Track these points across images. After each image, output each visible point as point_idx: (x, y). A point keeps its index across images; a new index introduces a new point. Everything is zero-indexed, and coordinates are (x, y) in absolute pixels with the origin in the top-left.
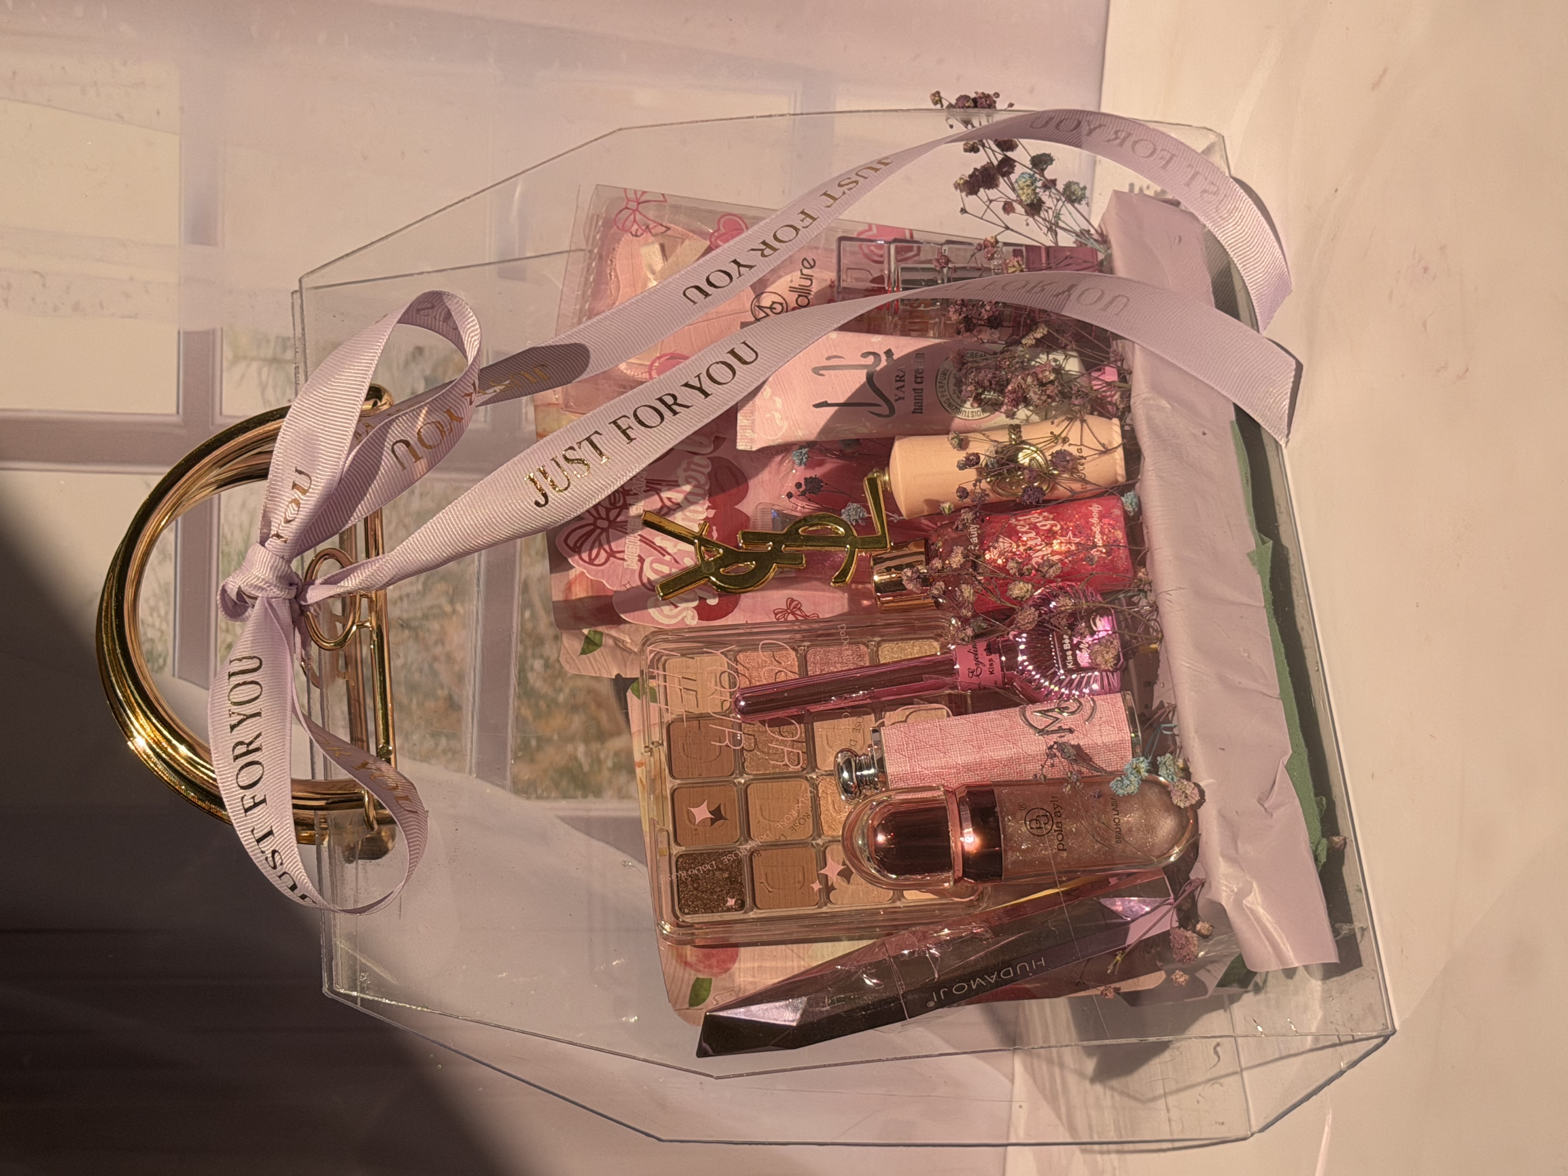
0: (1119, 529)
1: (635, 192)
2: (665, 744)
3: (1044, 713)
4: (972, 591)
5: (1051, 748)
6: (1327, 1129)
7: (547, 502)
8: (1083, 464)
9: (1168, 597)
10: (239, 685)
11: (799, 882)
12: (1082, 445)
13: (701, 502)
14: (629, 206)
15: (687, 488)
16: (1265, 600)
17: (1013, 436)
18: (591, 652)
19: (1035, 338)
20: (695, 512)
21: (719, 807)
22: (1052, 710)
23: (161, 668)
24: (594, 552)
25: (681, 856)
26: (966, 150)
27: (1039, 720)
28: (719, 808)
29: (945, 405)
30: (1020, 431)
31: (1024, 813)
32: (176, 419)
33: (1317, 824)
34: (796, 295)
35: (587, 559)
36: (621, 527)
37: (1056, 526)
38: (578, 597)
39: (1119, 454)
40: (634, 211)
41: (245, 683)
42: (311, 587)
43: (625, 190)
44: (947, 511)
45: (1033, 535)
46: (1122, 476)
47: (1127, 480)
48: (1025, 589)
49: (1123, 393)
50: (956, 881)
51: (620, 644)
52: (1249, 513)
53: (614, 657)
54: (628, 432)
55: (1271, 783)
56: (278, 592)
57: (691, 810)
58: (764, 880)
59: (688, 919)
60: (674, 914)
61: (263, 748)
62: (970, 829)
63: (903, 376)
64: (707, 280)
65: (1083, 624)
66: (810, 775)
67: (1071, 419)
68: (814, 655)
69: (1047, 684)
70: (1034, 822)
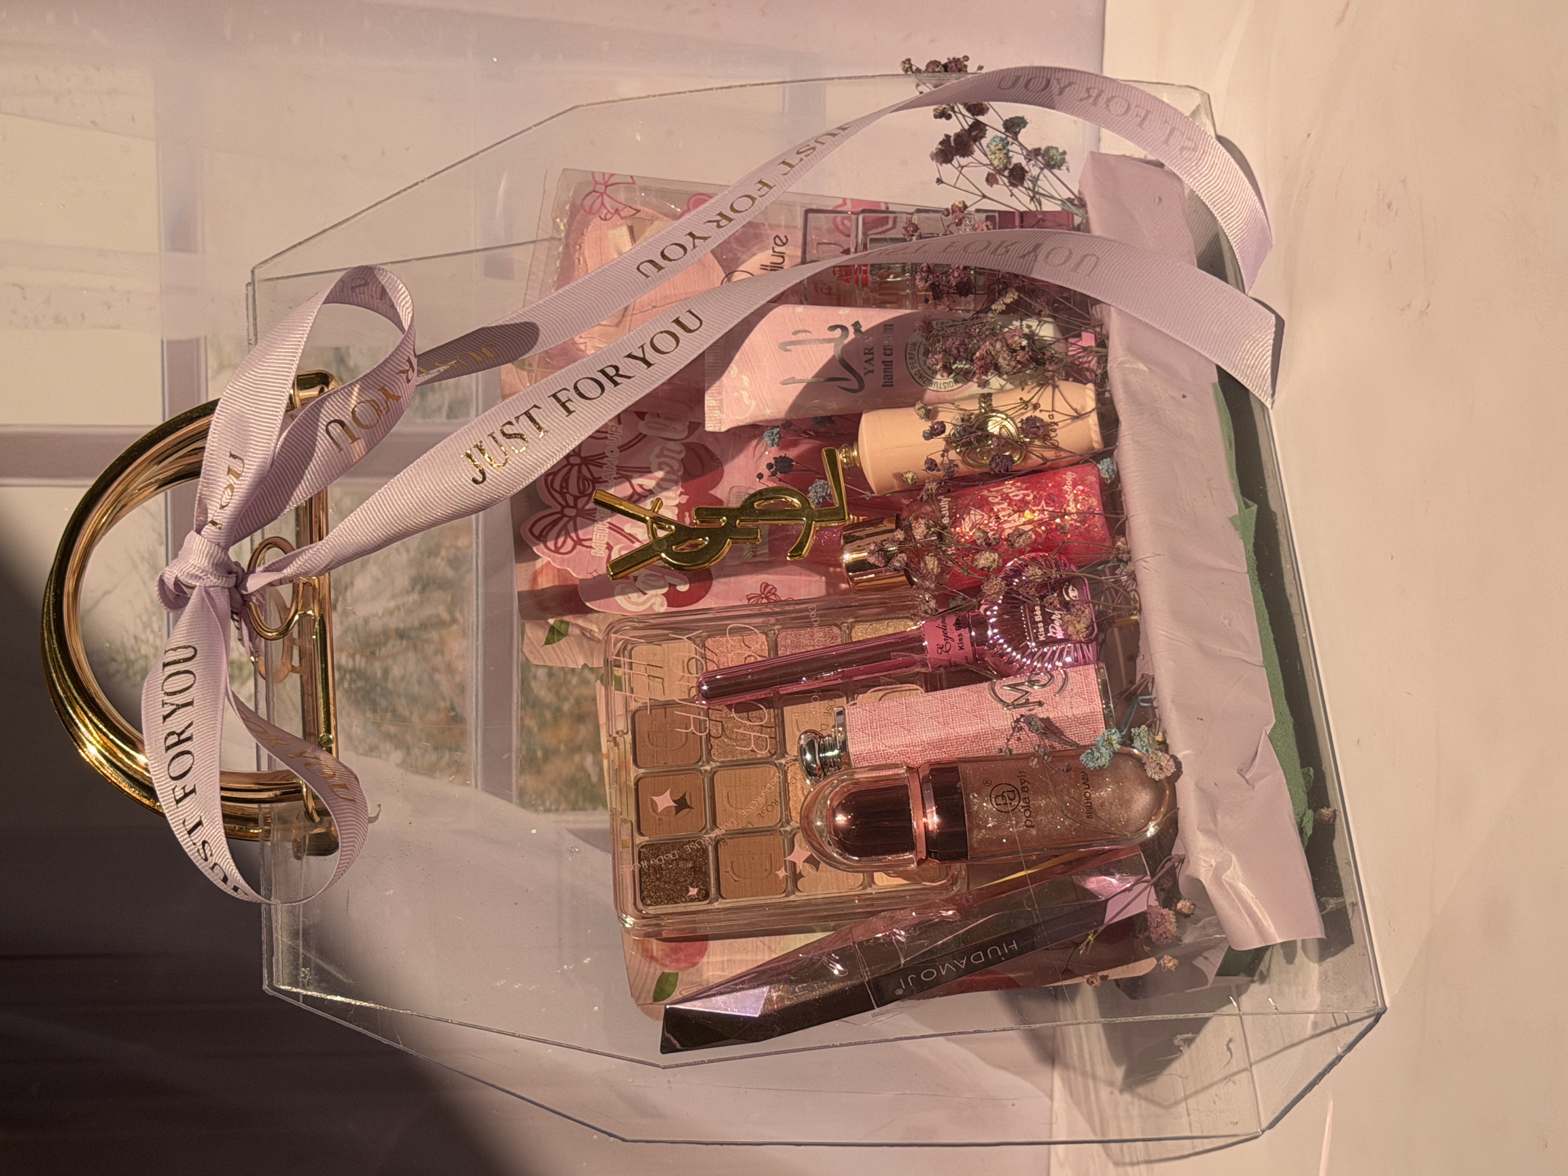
0: (1093, 495)
1: (603, 174)
2: (630, 733)
3: (1013, 687)
4: (936, 563)
5: (1018, 721)
6: (1328, 1118)
7: (484, 479)
8: (1055, 430)
9: (1144, 564)
10: (173, 675)
11: (765, 870)
12: (1053, 410)
13: (675, 488)
14: (597, 189)
15: (660, 474)
16: (1248, 565)
17: (983, 405)
18: (556, 642)
19: (1004, 303)
20: (668, 497)
21: (685, 794)
22: (1023, 684)
24: (561, 540)
25: (644, 846)
26: (936, 117)
27: (1008, 695)
28: (683, 797)
29: (916, 377)
30: (991, 400)
31: (990, 789)
33: (1303, 796)
35: (553, 548)
36: (590, 514)
37: (1028, 495)
38: (544, 587)
39: (1093, 419)
40: (602, 194)
41: (179, 673)
42: (251, 576)
43: (593, 173)
44: (909, 481)
45: (1005, 505)
46: (1097, 442)
47: (1103, 447)
48: (991, 559)
49: (1100, 358)
50: (920, 862)
51: (589, 635)
52: (1232, 477)
53: (581, 646)
54: (567, 404)
55: (1252, 754)
56: (215, 580)
57: (655, 798)
58: (729, 869)
59: (652, 910)
60: (635, 904)
61: (194, 737)
62: (934, 810)
63: (872, 349)
64: (662, 253)
65: (1055, 595)
66: (779, 761)
67: (1042, 384)
68: (785, 639)
69: (1018, 657)
70: (1000, 798)
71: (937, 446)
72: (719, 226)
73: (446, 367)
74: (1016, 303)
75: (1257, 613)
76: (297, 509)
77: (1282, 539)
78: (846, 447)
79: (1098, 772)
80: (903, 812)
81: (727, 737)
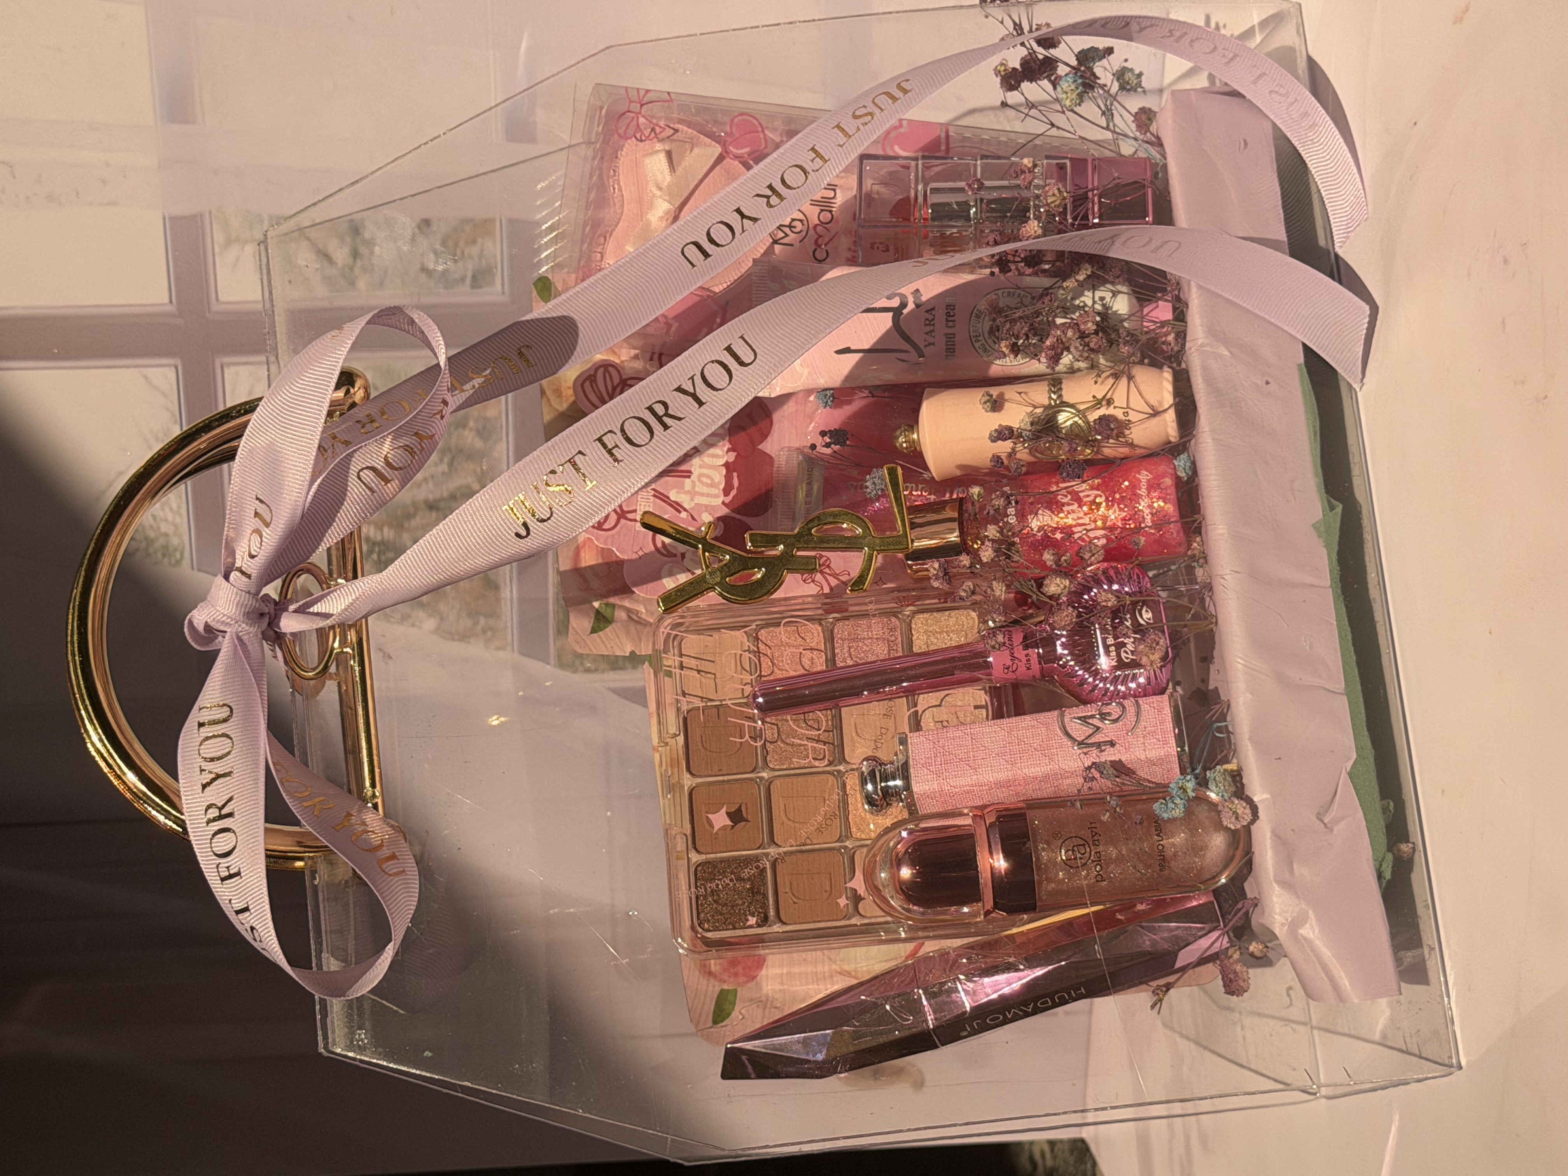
0: (1170, 500)
1: (638, 90)
2: (682, 734)
3: (1084, 719)
4: (1004, 588)
5: (1089, 768)
6: (1393, 1129)
7: (528, 534)
8: (1130, 428)
9: (1222, 582)
10: (207, 738)
11: (826, 891)
12: (1128, 407)
13: (721, 444)
14: (631, 109)
16: (1332, 579)
17: (1052, 395)
18: (601, 630)
19: (1077, 281)
20: (713, 456)
21: (740, 807)
22: (1093, 716)
25: (700, 864)
27: (1079, 731)
28: (739, 810)
29: (980, 351)
30: (1061, 389)
31: (1060, 842)
32: (172, 309)
33: (1382, 839)
34: (818, 209)
37: (1100, 496)
38: (588, 564)
39: (1170, 417)
40: (637, 113)
41: (214, 736)
42: (285, 614)
43: (626, 88)
44: (976, 497)
45: (1075, 507)
46: (1175, 437)
47: (1181, 438)
48: (1062, 586)
49: (1178, 334)
50: (987, 913)
51: (635, 617)
52: (1316, 475)
53: (628, 632)
54: (614, 451)
55: (1333, 794)
56: (247, 628)
57: (710, 816)
58: (788, 890)
59: (709, 935)
60: (693, 928)
61: (236, 813)
62: (1001, 856)
63: (933, 319)
64: (708, 234)
65: (1128, 616)
66: (838, 768)
67: (1116, 376)
68: (842, 630)
69: (1091, 680)
70: (1070, 853)
71: (1004, 447)
72: (769, 205)
73: (481, 380)
74: (1089, 277)
75: (1340, 633)
76: (329, 549)
77: (1367, 537)
78: (905, 430)
79: (1174, 820)
80: (969, 862)
81: (783, 741)
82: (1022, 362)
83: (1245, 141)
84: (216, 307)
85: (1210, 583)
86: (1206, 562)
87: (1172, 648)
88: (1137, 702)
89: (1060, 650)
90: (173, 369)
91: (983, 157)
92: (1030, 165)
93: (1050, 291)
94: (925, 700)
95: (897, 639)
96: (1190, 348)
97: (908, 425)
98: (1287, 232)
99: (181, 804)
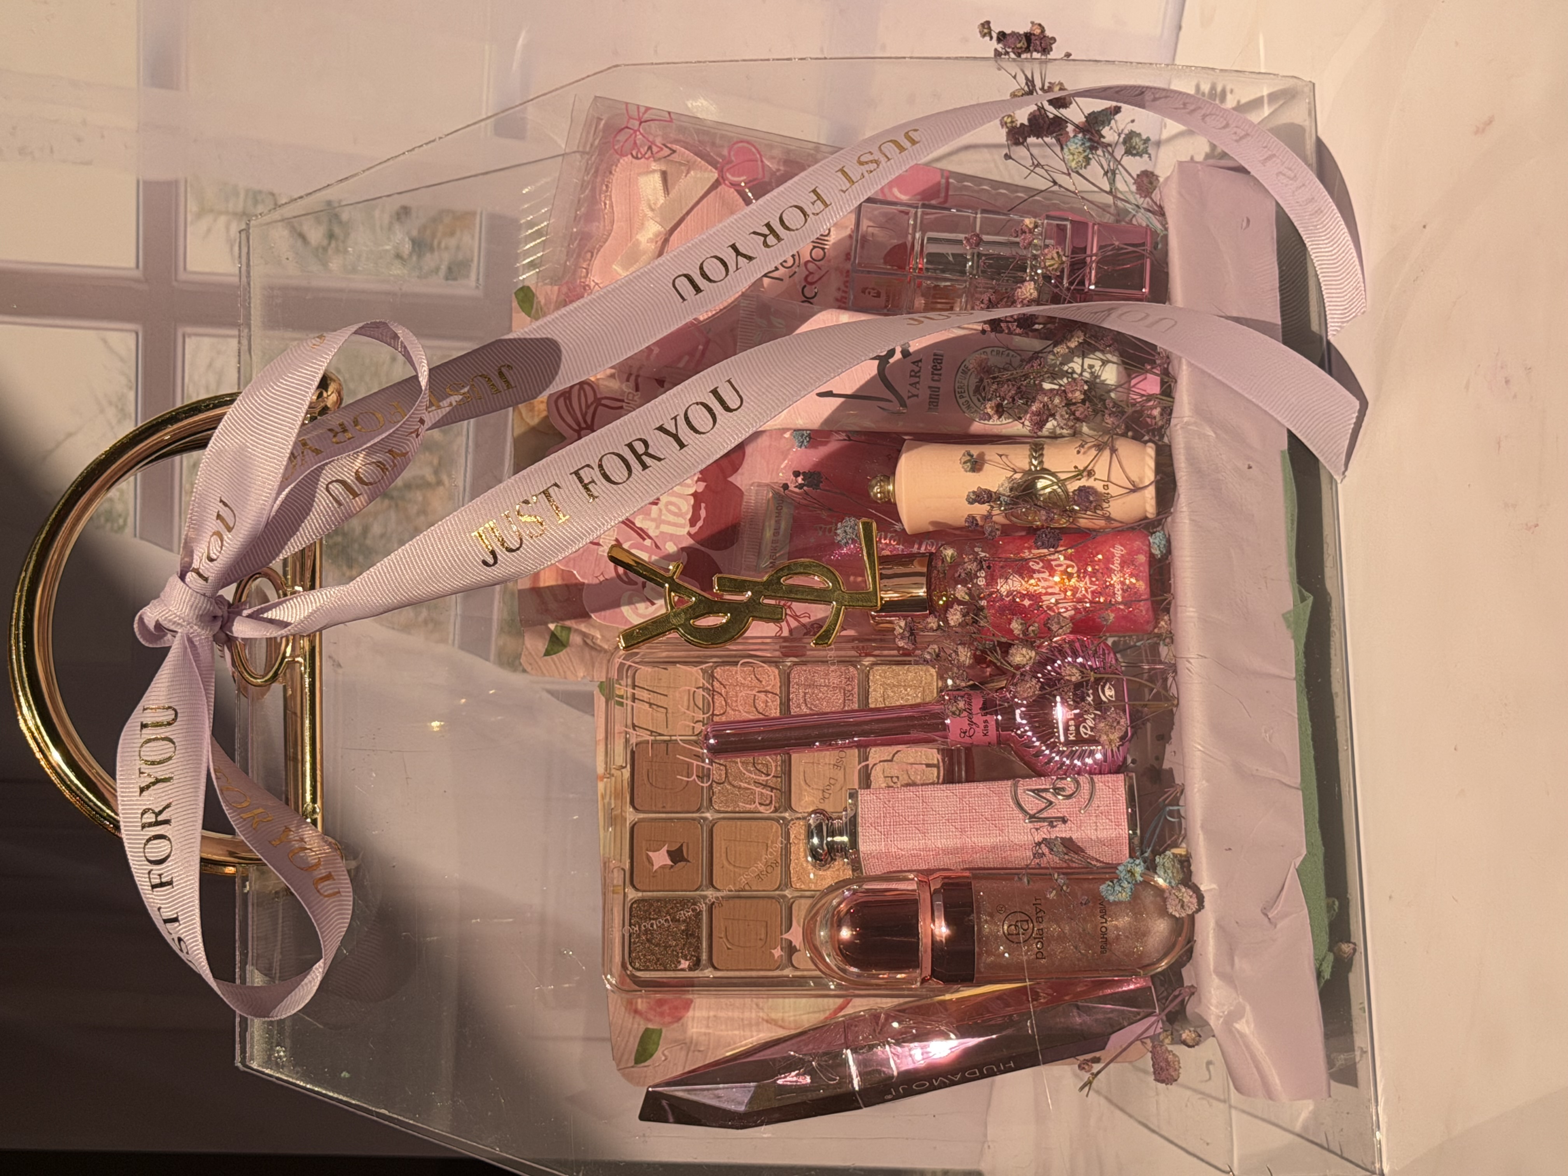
0: (1142, 578)
1: (638, 107)
2: (628, 766)
3: (1037, 792)
5: (1039, 844)
7: (495, 562)
8: (1108, 501)
9: (1188, 665)
10: (149, 741)
11: (760, 939)
12: (1108, 481)
14: (629, 126)
16: (1297, 671)
17: (1033, 461)
18: (555, 653)
19: (1068, 347)
21: (682, 845)
22: (1046, 790)
23: (121, 529)
25: (635, 901)
27: (1032, 804)
28: (680, 849)
30: (1042, 455)
31: (1002, 917)
32: (138, 274)
33: (1325, 938)
34: (811, 245)
37: (1072, 566)
38: (547, 584)
39: (1150, 493)
40: (635, 131)
41: (156, 739)
42: (238, 618)
43: (627, 104)
44: (949, 559)
45: (1046, 575)
46: (1152, 513)
47: (1158, 514)
48: (1028, 657)
49: (1164, 410)
50: (924, 981)
51: (591, 644)
52: (1291, 565)
53: (582, 657)
54: (590, 486)
55: (1280, 889)
56: (199, 630)
57: (650, 854)
58: (723, 935)
59: (639, 974)
60: (624, 966)
61: (173, 821)
62: (943, 923)
63: (919, 371)
64: (701, 268)
65: (1091, 691)
66: (783, 815)
67: (1100, 448)
68: (799, 675)
69: (1047, 752)
70: (1013, 927)
71: (981, 510)
72: (766, 244)
73: (458, 398)
74: (1080, 344)
75: (1300, 725)
77: (1334, 629)
78: (882, 480)
79: (1117, 903)
80: (911, 928)
81: (730, 784)
82: (1004, 422)
83: (1248, 221)
84: (182, 276)
85: (1175, 665)
86: (1172, 642)
87: (1132, 727)
88: (1092, 779)
89: (1019, 720)
90: (134, 335)
91: (984, 211)
92: (1031, 226)
93: (1040, 355)
94: (876, 754)
95: (853, 689)
96: (1176, 425)
97: (885, 476)
98: (1282, 316)
99: (117, 804)
